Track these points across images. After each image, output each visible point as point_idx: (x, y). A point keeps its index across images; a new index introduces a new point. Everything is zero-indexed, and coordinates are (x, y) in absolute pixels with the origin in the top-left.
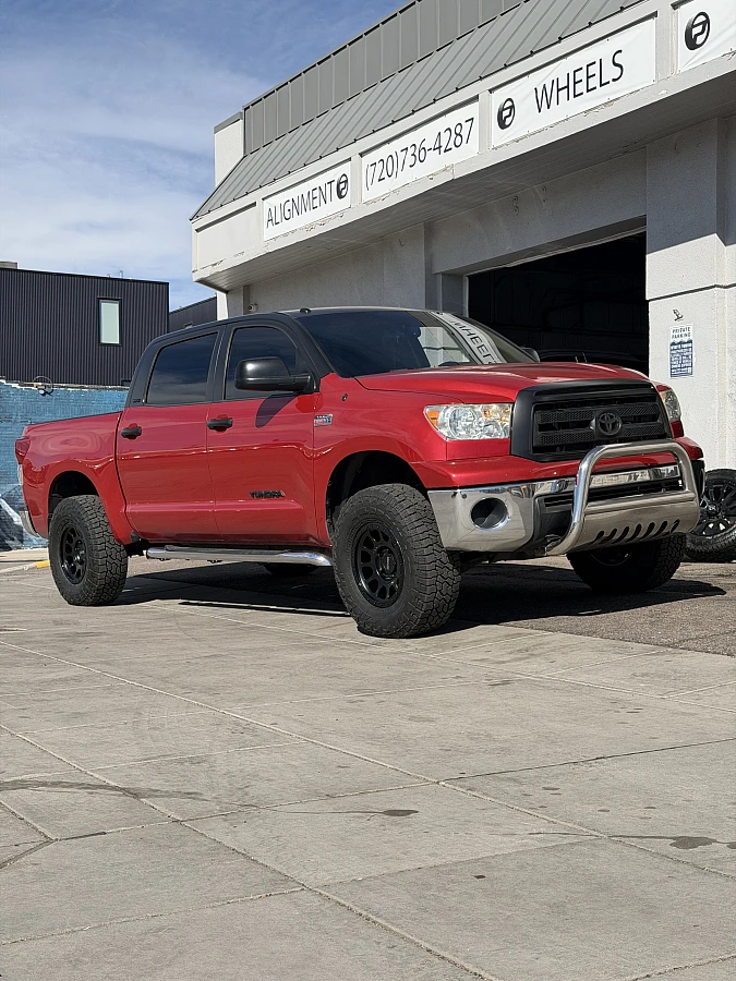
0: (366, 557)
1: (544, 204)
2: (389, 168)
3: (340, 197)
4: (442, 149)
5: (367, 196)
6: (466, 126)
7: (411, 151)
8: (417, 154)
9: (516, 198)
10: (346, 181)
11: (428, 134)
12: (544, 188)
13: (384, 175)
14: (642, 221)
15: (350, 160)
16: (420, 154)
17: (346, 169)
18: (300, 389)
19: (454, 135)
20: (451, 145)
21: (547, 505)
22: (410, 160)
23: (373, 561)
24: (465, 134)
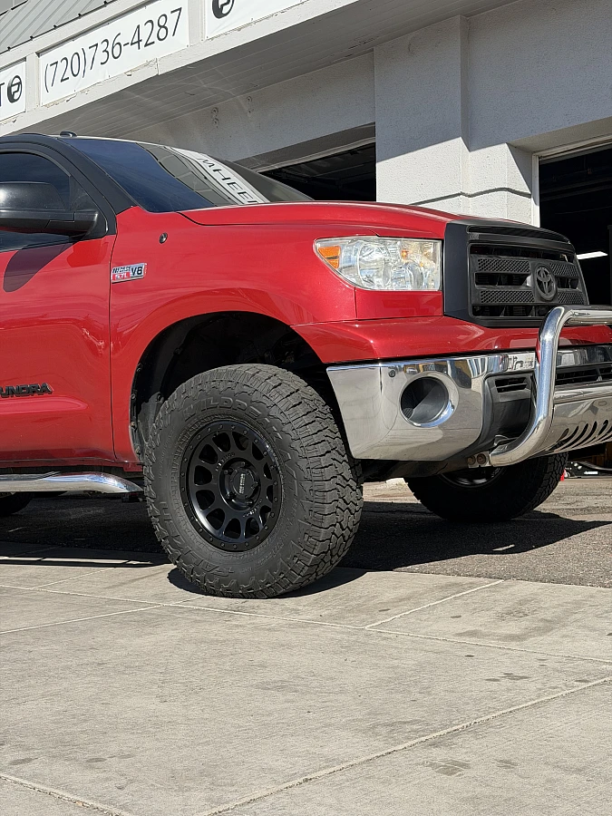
0: (203, 476)
1: (249, 115)
2: (74, 67)
3: (12, 99)
4: (142, 44)
5: (46, 98)
6: (172, 18)
7: (102, 47)
8: (109, 49)
9: (216, 110)
10: (20, 83)
11: (125, 27)
12: (249, 99)
13: (69, 74)
14: (370, 130)
15: (25, 59)
16: (113, 50)
17: (19, 70)
18: (77, 233)
19: (156, 28)
20: (154, 39)
21: (499, 390)
22: (101, 57)
23: (215, 483)
24: (171, 27)
